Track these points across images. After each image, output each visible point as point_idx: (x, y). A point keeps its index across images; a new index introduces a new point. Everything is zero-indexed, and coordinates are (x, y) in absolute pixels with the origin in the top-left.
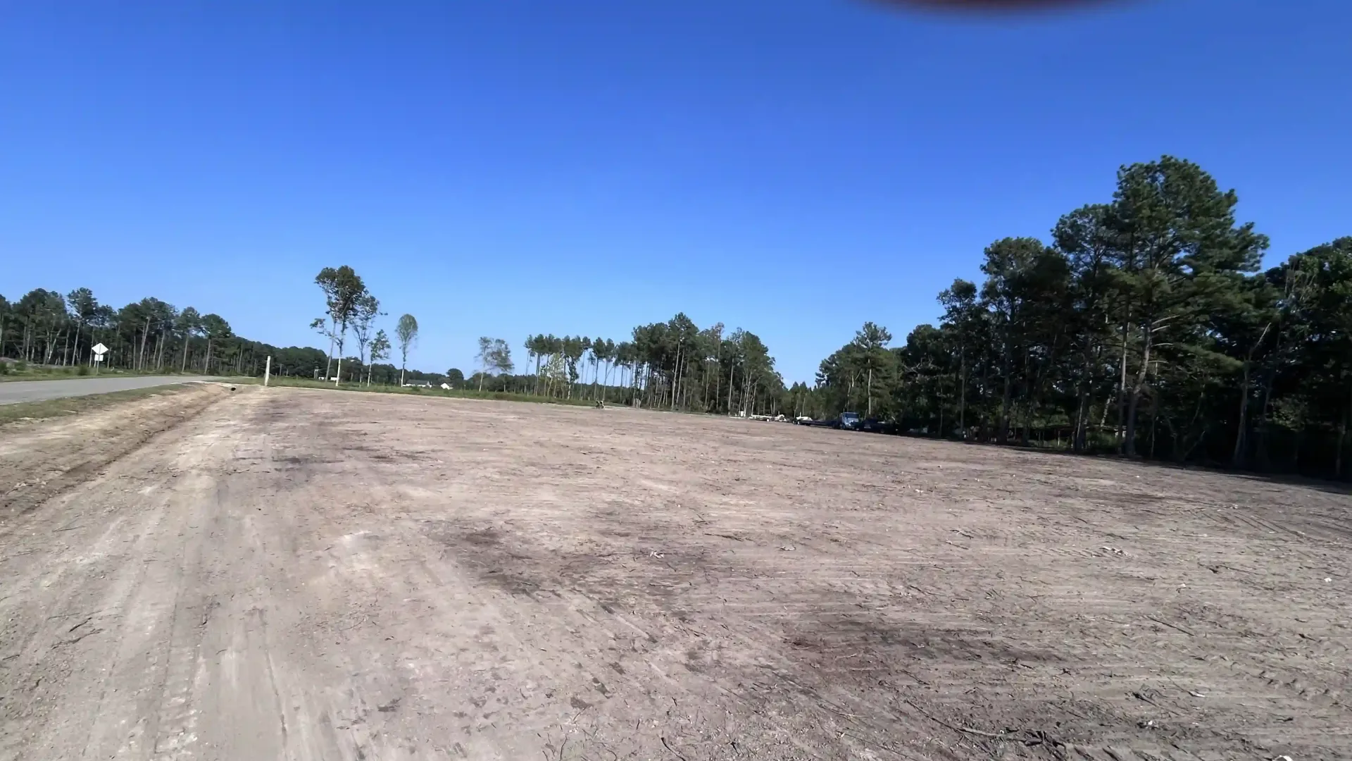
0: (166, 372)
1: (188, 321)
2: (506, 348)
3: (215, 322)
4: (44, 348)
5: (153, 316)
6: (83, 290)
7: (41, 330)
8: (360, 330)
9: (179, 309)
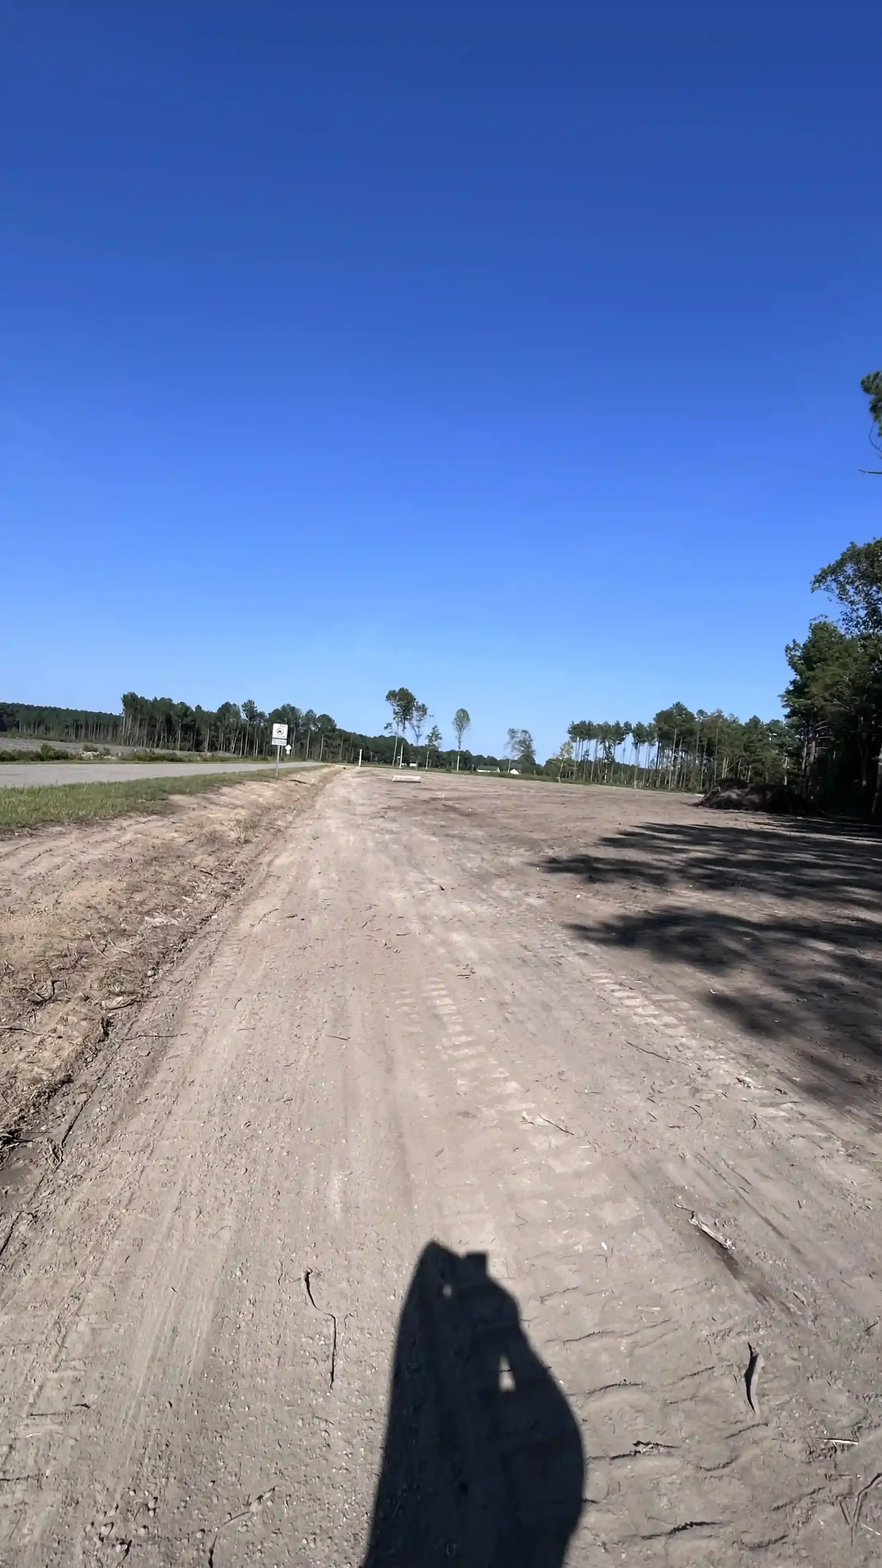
1: (309, 719)
3: (326, 719)
4: (230, 743)
6: (250, 702)
7: (228, 731)
8: (416, 729)
9: (304, 712)
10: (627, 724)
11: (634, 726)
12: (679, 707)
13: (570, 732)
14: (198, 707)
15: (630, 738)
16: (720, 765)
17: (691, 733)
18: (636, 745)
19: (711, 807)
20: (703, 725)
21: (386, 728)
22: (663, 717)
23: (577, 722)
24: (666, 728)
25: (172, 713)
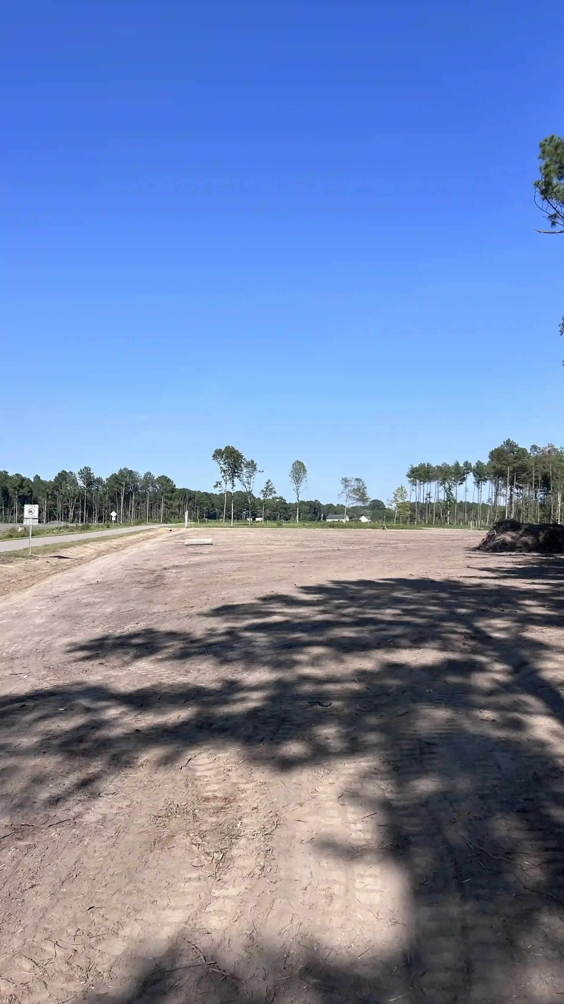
0: (138, 524)
1: (148, 482)
2: (363, 485)
3: (164, 480)
4: (68, 512)
5: (126, 482)
6: (86, 468)
7: (65, 500)
8: (246, 484)
9: (142, 474)
10: (466, 464)
11: (473, 465)
12: (508, 443)
13: (409, 476)
14: (37, 477)
15: (471, 478)
16: (556, 499)
17: (523, 469)
18: (478, 483)
19: (487, 550)
20: (538, 460)
21: (216, 486)
22: (496, 455)
23: (416, 465)
24: (498, 466)
25: (8, 485)
